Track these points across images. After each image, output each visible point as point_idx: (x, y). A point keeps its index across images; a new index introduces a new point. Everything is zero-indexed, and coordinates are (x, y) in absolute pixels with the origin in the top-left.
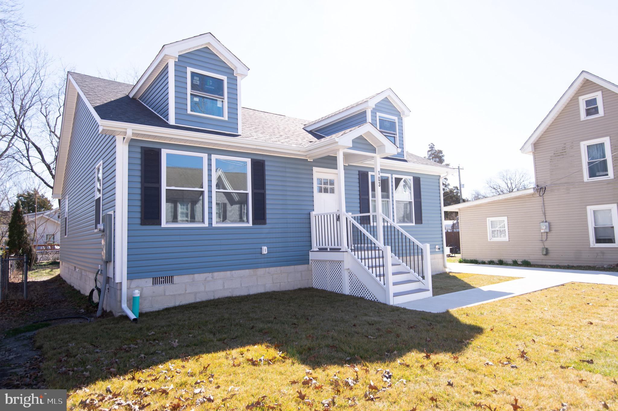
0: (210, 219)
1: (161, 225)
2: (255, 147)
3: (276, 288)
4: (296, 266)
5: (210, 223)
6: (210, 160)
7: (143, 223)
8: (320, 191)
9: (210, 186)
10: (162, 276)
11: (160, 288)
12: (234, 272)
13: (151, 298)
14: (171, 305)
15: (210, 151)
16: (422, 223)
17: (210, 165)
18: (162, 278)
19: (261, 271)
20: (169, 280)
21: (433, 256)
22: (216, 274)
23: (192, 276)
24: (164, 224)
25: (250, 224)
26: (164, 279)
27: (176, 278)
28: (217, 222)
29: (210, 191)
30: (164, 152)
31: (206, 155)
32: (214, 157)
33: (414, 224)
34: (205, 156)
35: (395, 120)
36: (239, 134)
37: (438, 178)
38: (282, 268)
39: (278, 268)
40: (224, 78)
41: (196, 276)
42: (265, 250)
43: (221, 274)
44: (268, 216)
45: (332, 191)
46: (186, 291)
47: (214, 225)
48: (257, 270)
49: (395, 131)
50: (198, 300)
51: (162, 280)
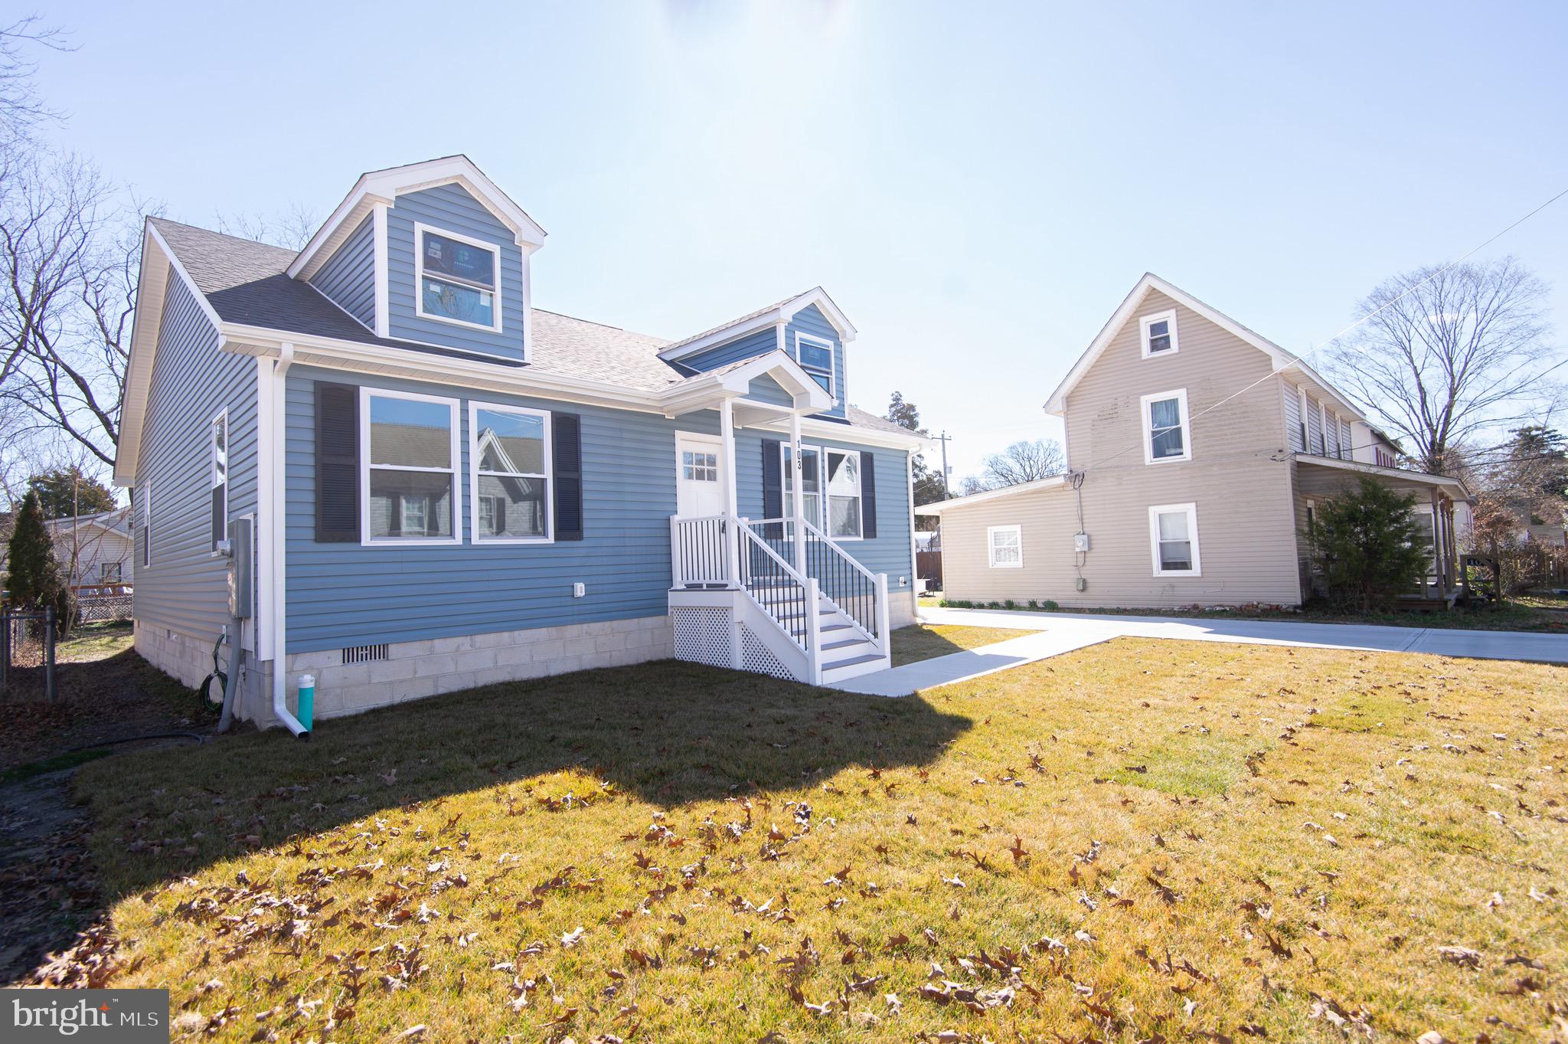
0: (467, 529)
1: (360, 541)
2: (559, 389)
3: (603, 662)
4: (642, 620)
5: (467, 538)
6: (465, 411)
7: (319, 539)
8: (690, 477)
9: (466, 464)
10: (364, 645)
11: (359, 670)
12: (516, 633)
13: (338, 691)
14: (383, 701)
15: (466, 394)
16: (875, 537)
17: (465, 422)
18: (364, 649)
19: (572, 631)
20: (379, 652)
21: (894, 595)
22: (479, 639)
23: (428, 643)
24: (366, 540)
25: (551, 539)
26: (368, 652)
27: (393, 649)
28: (481, 536)
29: (466, 475)
30: (366, 394)
31: (458, 401)
32: (474, 406)
33: (861, 538)
34: (455, 404)
35: (828, 346)
36: (526, 361)
37: (904, 455)
38: (615, 623)
39: (607, 624)
40: (495, 249)
41: (437, 642)
42: (580, 589)
43: (492, 638)
44: (586, 524)
45: (712, 476)
46: (415, 673)
47: (475, 540)
48: (564, 628)
49: (829, 366)
50: (442, 691)
51: (364, 652)
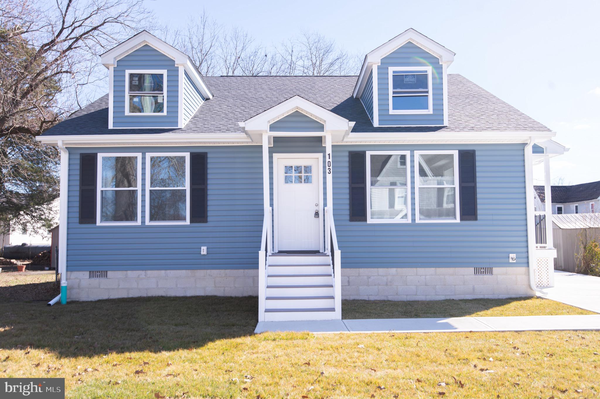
0: (143, 217)
3: (219, 293)
4: (246, 271)
5: (143, 222)
6: (144, 158)
9: (143, 185)
10: (98, 270)
11: (95, 281)
12: (168, 271)
13: (87, 290)
14: (105, 297)
15: (144, 150)
16: (476, 219)
17: (144, 163)
18: (99, 272)
19: (200, 273)
20: (104, 274)
22: (149, 272)
23: (125, 272)
24: (99, 223)
25: (188, 222)
26: (100, 274)
27: (109, 273)
29: (143, 190)
33: (458, 220)
34: (139, 155)
35: (426, 71)
37: (521, 148)
38: (228, 271)
39: (222, 271)
41: (129, 272)
42: (204, 250)
43: (155, 273)
45: (308, 180)
46: (119, 286)
48: (196, 271)
49: (426, 87)
50: (130, 296)
51: (98, 274)
